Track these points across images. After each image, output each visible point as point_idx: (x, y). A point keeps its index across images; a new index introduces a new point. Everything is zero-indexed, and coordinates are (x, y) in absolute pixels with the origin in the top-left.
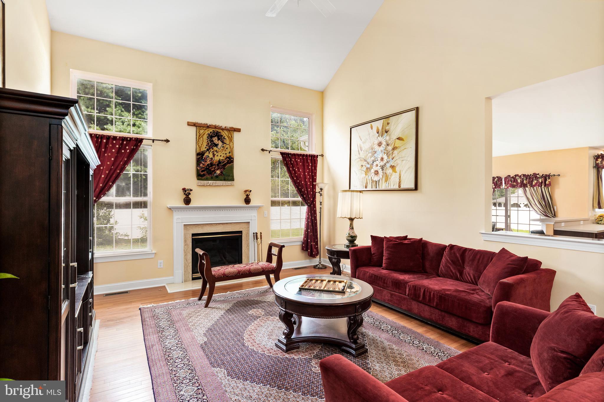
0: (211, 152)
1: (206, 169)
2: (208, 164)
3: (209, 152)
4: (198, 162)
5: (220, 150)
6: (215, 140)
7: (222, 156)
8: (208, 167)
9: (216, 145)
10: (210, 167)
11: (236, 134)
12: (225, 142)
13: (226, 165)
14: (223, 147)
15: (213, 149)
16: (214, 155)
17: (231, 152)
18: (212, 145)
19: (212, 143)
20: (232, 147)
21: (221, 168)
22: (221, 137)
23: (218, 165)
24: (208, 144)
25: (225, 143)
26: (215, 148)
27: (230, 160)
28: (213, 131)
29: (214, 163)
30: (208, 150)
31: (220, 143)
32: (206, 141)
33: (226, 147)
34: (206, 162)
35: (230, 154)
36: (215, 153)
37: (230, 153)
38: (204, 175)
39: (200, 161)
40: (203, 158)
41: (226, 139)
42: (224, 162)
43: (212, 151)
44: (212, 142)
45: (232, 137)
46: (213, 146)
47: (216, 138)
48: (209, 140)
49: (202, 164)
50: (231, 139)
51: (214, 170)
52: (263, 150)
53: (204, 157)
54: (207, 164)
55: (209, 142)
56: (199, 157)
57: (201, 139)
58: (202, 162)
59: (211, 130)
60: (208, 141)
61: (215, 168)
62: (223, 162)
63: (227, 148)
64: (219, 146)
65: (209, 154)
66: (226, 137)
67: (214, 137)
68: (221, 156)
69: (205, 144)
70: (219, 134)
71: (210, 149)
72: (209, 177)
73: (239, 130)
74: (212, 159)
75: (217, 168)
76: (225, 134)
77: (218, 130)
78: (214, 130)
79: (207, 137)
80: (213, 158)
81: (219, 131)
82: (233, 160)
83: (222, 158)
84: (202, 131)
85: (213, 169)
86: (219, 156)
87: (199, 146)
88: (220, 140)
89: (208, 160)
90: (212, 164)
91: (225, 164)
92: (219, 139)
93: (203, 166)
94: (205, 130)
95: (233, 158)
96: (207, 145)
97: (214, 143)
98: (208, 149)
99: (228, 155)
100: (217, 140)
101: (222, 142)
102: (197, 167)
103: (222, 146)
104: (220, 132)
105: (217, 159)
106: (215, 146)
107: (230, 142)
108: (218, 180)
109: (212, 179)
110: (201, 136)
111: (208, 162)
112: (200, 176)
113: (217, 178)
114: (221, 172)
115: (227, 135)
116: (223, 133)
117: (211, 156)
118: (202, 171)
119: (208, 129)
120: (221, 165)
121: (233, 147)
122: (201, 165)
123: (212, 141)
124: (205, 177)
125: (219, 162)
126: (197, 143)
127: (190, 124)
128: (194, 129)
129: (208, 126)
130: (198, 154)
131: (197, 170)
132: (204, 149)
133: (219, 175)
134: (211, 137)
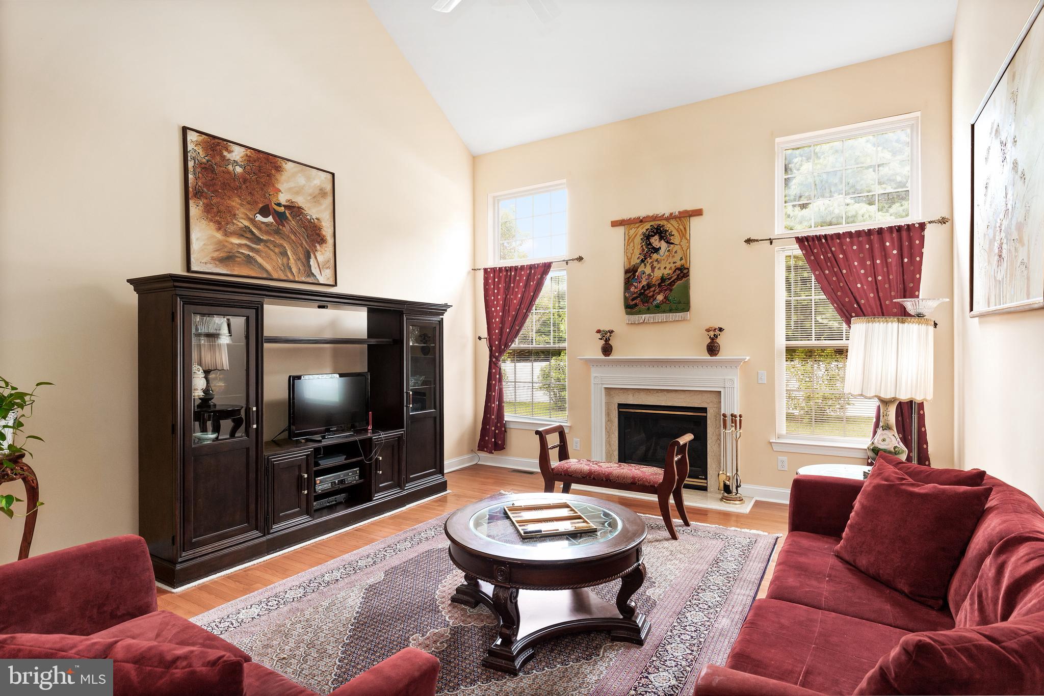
0: (648, 265)
1: (641, 294)
2: (643, 287)
3: (645, 265)
4: (628, 283)
5: (664, 257)
6: (655, 241)
7: (668, 268)
8: (643, 291)
9: (657, 250)
10: (646, 290)
11: (695, 222)
12: (672, 241)
13: (675, 283)
14: (669, 251)
15: (651, 257)
16: (653, 268)
17: (685, 256)
18: (649, 251)
19: (649, 249)
20: (685, 249)
21: (666, 290)
22: (666, 233)
23: (659, 285)
24: (643, 250)
25: (672, 244)
26: (655, 256)
27: (683, 273)
28: (651, 226)
29: (653, 283)
30: (642, 261)
31: (663, 245)
32: (640, 246)
33: (674, 251)
34: (640, 282)
35: (683, 261)
36: (655, 264)
37: (681, 259)
38: (636, 305)
39: (630, 283)
40: (636, 277)
41: (673, 235)
42: (672, 277)
43: (649, 263)
44: (649, 247)
45: (685, 228)
46: (652, 252)
47: (657, 237)
48: (644, 244)
49: (633, 287)
50: (684, 233)
51: (653, 295)
52: (748, 241)
53: (637, 274)
54: (641, 286)
55: (644, 247)
56: (629, 275)
57: (632, 245)
58: (634, 283)
59: (648, 226)
60: (642, 246)
61: (654, 291)
62: (669, 279)
63: (676, 252)
64: (662, 252)
65: (645, 268)
66: (675, 232)
67: (653, 236)
68: (665, 268)
69: (637, 251)
70: (662, 229)
71: (646, 259)
72: (644, 307)
73: (698, 213)
74: (649, 275)
75: (657, 291)
76: (670, 227)
77: (659, 222)
78: (652, 223)
79: (641, 239)
80: (652, 274)
81: (661, 223)
82: (688, 272)
83: (667, 271)
84: (632, 232)
85: (652, 293)
86: (662, 268)
87: (628, 258)
88: (664, 240)
89: (644, 279)
90: (649, 286)
91: (674, 281)
92: (661, 238)
93: (636, 290)
94: (638, 227)
95: (688, 269)
96: (640, 254)
97: (654, 248)
98: (642, 259)
99: (679, 264)
100: (658, 239)
101: (667, 242)
102: (625, 293)
103: (668, 249)
104: (663, 226)
105: (658, 274)
106: (654, 253)
107: (682, 239)
108: (658, 313)
109: (648, 311)
110: (630, 240)
111: (644, 283)
112: (631, 307)
113: (658, 309)
114: (665, 298)
115: (677, 227)
116: (669, 225)
117: (648, 270)
118: (633, 300)
119: (642, 226)
120: (665, 285)
121: (689, 247)
122: (633, 289)
123: (650, 244)
124: (637, 309)
125: (663, 279)
126: (626, 252)
127: (615, 224)
128: (621, 230)
129: (641, 221)
130: (626, 272)
131: (626, 299)
132: (635, 261)
133: (662, 302)
134: (647, 237)
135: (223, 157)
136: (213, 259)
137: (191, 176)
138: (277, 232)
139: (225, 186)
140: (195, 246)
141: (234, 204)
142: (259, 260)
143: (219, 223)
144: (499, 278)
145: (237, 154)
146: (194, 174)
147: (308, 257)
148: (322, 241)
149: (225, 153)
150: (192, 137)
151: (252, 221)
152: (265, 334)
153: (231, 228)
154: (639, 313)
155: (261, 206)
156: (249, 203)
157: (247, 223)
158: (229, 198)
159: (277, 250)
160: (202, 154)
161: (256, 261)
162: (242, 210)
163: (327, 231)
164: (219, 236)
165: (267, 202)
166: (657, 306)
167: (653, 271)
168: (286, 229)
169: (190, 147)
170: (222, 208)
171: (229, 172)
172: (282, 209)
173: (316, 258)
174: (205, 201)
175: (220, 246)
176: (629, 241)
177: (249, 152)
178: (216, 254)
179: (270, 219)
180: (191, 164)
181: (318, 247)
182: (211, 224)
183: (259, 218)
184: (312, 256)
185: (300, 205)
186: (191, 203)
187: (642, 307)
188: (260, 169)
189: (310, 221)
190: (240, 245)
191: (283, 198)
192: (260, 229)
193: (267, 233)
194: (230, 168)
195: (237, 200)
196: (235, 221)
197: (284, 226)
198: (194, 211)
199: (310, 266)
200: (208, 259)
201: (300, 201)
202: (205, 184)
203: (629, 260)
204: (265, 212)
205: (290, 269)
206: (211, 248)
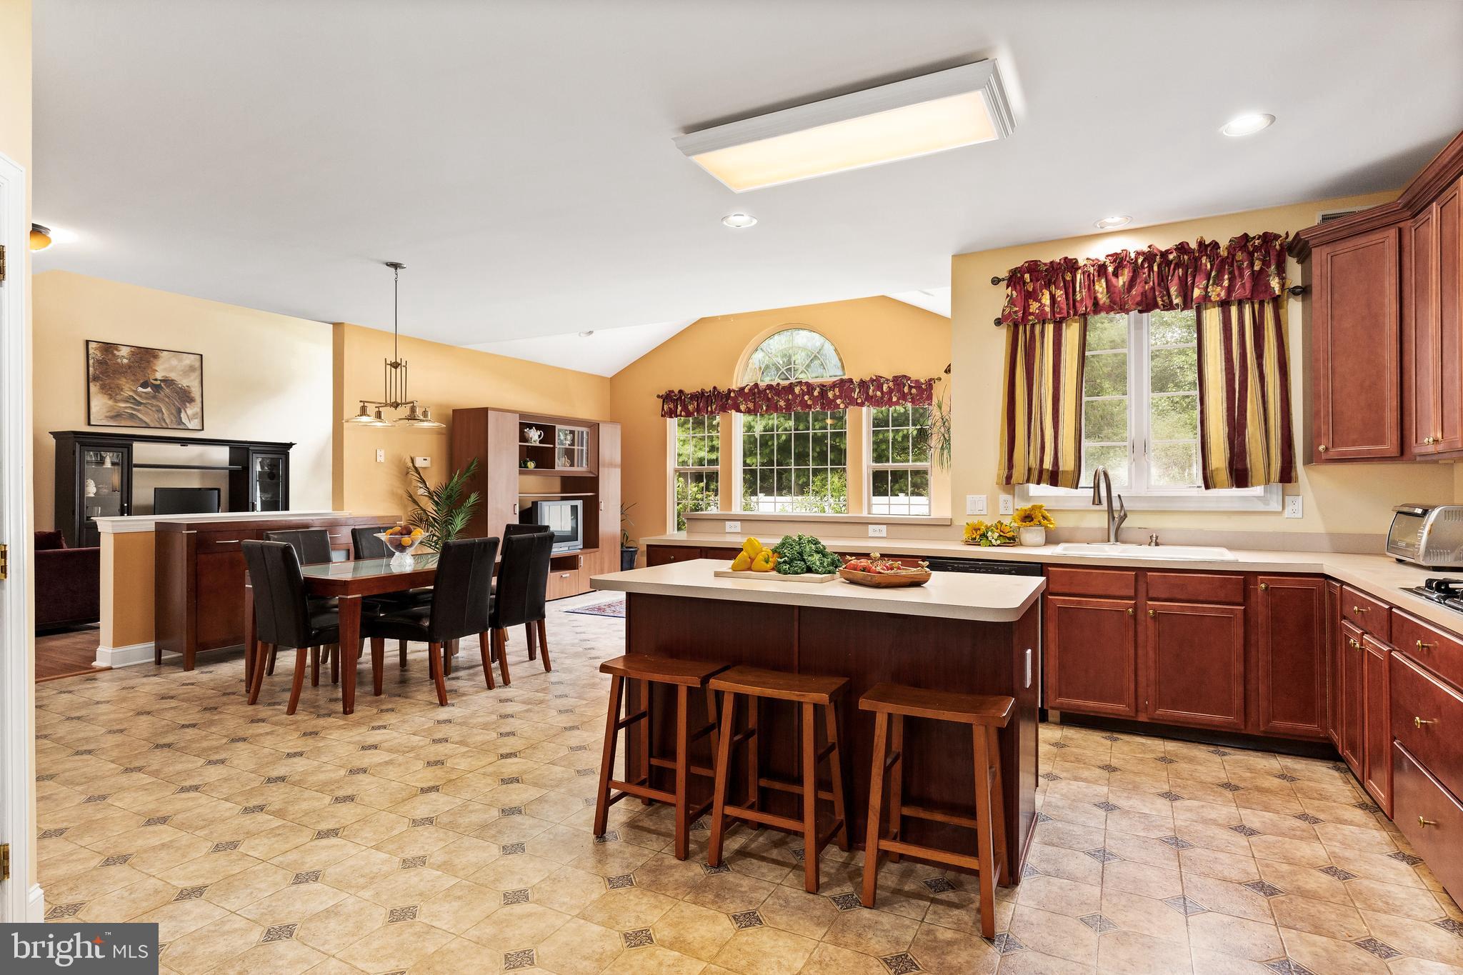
135: (114, 355)
136: (107, 417)
137: (91, 369)
138: (154, 397)
139: (115, 372)
140: (93, 410)
141: (121, 382)
142: (140, 415)
143: (110, 395)
145: (124, 352)
146: (94, 367)
147: (179, 412)
148: (192, 400)
149: (115, 352)
150: (92, 345)
151: (135, 392)
152: (134, 462)
153: (119, 397)
155: (142, 381)
156: (133, 381)
157: (131, 394)
158: (118, 379)
159: (154, 409)
160: (99, 355)
161: (137, 416)
162: (128, 385)
163: (196, 393)
164: (111, 403)
165: (146, 379)
168: (162, 395)
169: (91, 351)
170: (112, 385)
171: (118, 364)
172: (158, 382)
173: (186, 412)
174: (101, 383)
175: (111, 409)
177: (133, 349)
178: (108, 414)
179: (149, 389)
180: (91, 362)
181: (188, 405)
182: (105, 396)
183: (140, 389)
184: (183, 411)
185: (173, 378)
186: (91, 384)
188: (141, 359)
189: (181, 388)
190: (126, 408)
191: (159, 375)
192: (140, 396)
193: (147, 398)
194: (119, 360)
195: (124, 380)
196: (122, 393)
197: (159, 393)
198: (93, 388)
199: (180, 418)
200: (102, 417)
201: (173, 376)
202: (101, 373)
204: (145, 385)
205: (164, 420)
206: (105, 410)
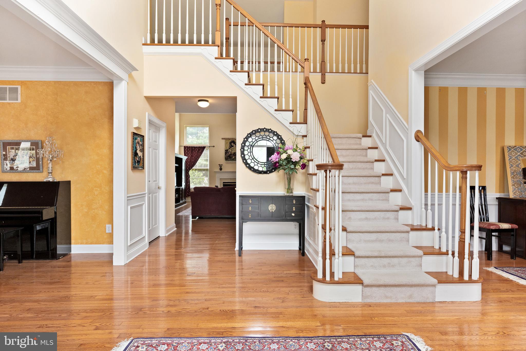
2: (230, 155)
4: (226, 153)
6: (232, 144)
9: (233, 146)
16: (232, 150)
23: (233, 154)
26: (232, 148)
30: (229, 148)
36: (232, 149)
38: (228, 159)
47: (233, 143)
51: (232, 157)
53: (228, 151)
56: (226, 151)
64: (234, 147)
69: (228, 146)
74: (231, 152)
78: (231, 140)
79: (228, 144)
81: (233, 140)
84: (227, 141)
86: (234, 151)
88: (235, 144)
90: (231, 154)
109: (231, 160)
111: (230, 154)
112: (226, 159)
117: (231, 151)
118: (227, 157)
122: (227, 155)
123: (231, 145)
126: (225, 146)
127: (222, 139)
128: (224, 140)
129: (229, 139)
130: (225, 151)
131: (225, 157)
132: (228, 148)
133: (234, 158)
134: (231, 143)
144: (189, 149)
154: (229, 160)
166: (233, 159)
167: (232, 151)
176: (226, 143)
187: (229, 159)
203: (226, 148)
